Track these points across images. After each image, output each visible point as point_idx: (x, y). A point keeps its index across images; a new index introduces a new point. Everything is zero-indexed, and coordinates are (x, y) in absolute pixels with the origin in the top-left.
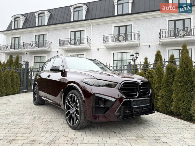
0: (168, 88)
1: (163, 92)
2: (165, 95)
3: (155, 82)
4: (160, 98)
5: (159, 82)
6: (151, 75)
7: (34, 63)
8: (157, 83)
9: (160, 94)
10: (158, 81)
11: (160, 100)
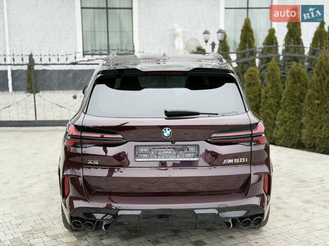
0: (294, 107)
1: (287, 114)
2: (289, 119)
5: (274, 96)
6: (255, 80)
9: (281, 117)
11: (279, 126)
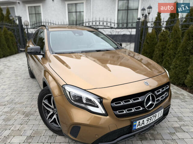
1: (178, 62)
2: (179, 66)
3: (169, 48)
4: (172, 68)
6: (165, 38)
7: (29, 14)
8: (172, 49)
9: (174, 64)
10: (173, 47)
11: (172, 70)
